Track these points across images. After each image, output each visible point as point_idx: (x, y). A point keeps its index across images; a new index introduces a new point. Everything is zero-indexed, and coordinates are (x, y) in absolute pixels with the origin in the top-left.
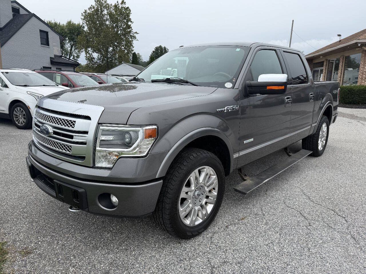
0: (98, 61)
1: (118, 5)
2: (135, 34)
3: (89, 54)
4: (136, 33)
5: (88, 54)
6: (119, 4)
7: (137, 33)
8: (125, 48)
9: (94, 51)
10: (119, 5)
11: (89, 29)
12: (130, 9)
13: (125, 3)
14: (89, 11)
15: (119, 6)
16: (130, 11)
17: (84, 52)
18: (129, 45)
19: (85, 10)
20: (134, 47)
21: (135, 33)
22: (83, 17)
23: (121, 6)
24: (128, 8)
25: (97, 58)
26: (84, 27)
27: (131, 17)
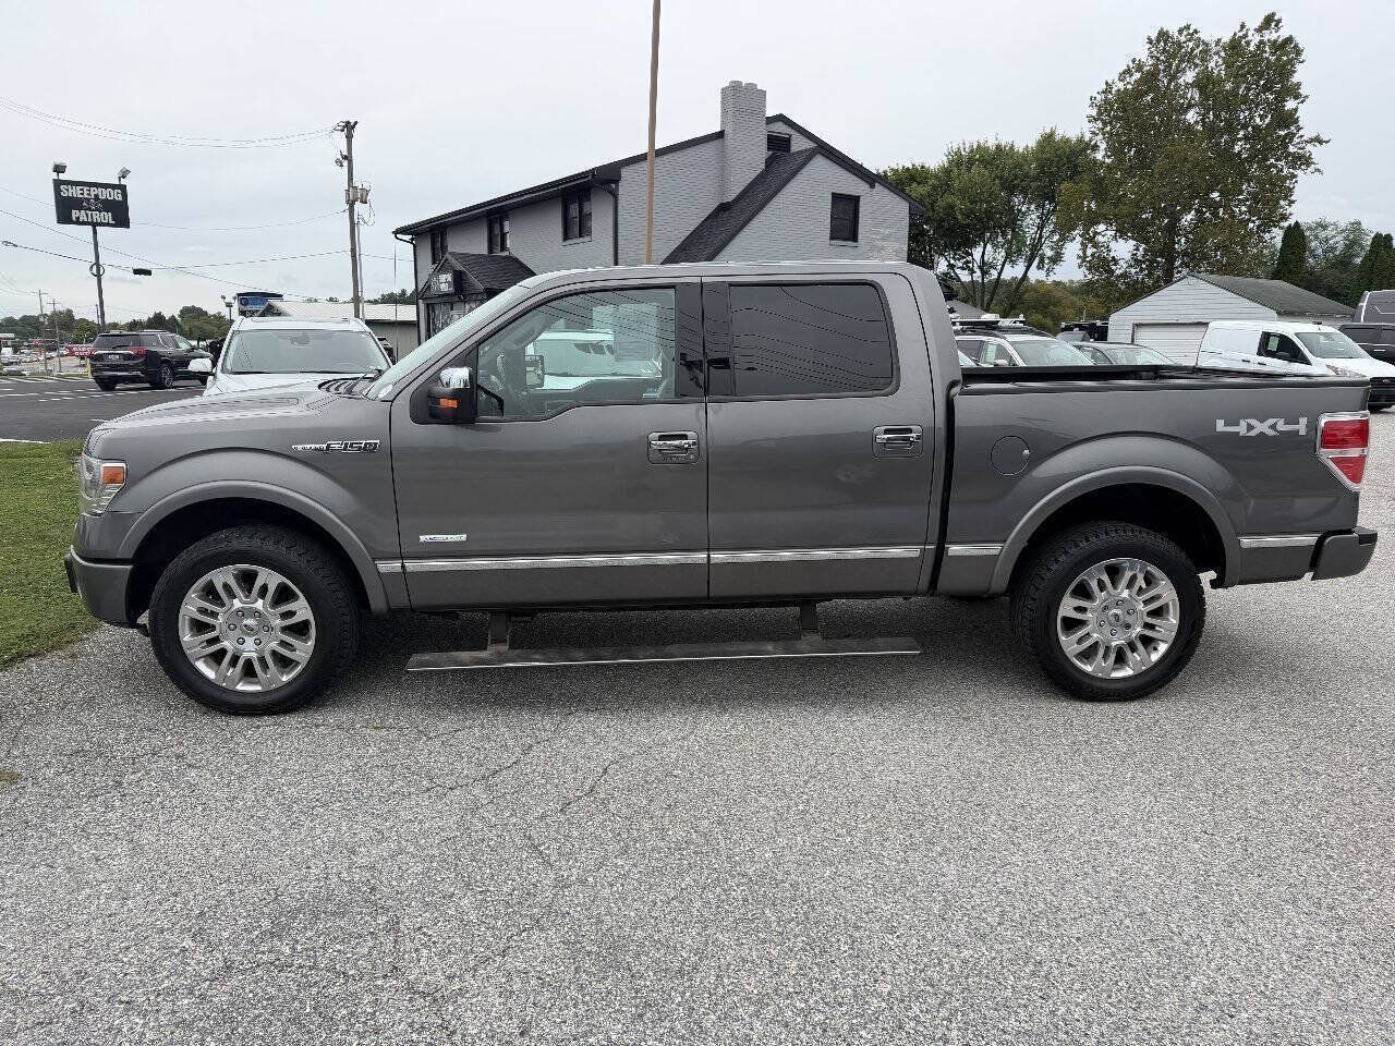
0: (1133, 271)
1: (1246, 36)
2: (1309, 147)
3: (1095, 245)
4: (1318, 140)
5: (1090, 245)
6: (1250, 33)
7: (1321, 142)
8: (1250, 211)
9: (1121, 233)
10: (1250, 38)
11: (1116, 150)
12: (1296, 46)
13: (1279, 21)
14: (1121, 85)
15: (1248, 43)
16: (1298, 52)
17: (1079, 239)
18: (1275, 193)
19: (1107, 83)
20: (1293, 202)
21: (1311, 141)
22: (1094, 112)
23: (1255, 39)
24: (1289, 40)
25: (1128, 256)
26: (1095, 148)
27: (1300, 75)
